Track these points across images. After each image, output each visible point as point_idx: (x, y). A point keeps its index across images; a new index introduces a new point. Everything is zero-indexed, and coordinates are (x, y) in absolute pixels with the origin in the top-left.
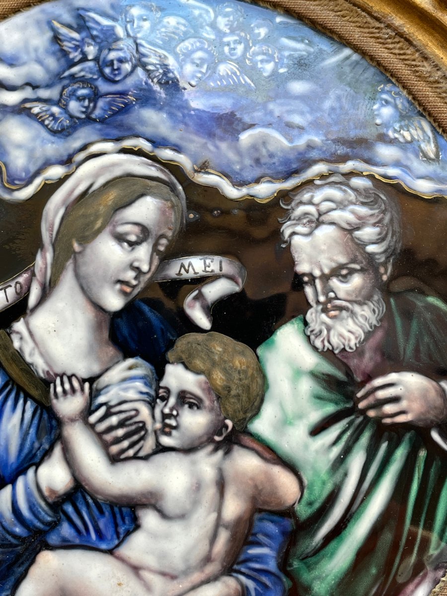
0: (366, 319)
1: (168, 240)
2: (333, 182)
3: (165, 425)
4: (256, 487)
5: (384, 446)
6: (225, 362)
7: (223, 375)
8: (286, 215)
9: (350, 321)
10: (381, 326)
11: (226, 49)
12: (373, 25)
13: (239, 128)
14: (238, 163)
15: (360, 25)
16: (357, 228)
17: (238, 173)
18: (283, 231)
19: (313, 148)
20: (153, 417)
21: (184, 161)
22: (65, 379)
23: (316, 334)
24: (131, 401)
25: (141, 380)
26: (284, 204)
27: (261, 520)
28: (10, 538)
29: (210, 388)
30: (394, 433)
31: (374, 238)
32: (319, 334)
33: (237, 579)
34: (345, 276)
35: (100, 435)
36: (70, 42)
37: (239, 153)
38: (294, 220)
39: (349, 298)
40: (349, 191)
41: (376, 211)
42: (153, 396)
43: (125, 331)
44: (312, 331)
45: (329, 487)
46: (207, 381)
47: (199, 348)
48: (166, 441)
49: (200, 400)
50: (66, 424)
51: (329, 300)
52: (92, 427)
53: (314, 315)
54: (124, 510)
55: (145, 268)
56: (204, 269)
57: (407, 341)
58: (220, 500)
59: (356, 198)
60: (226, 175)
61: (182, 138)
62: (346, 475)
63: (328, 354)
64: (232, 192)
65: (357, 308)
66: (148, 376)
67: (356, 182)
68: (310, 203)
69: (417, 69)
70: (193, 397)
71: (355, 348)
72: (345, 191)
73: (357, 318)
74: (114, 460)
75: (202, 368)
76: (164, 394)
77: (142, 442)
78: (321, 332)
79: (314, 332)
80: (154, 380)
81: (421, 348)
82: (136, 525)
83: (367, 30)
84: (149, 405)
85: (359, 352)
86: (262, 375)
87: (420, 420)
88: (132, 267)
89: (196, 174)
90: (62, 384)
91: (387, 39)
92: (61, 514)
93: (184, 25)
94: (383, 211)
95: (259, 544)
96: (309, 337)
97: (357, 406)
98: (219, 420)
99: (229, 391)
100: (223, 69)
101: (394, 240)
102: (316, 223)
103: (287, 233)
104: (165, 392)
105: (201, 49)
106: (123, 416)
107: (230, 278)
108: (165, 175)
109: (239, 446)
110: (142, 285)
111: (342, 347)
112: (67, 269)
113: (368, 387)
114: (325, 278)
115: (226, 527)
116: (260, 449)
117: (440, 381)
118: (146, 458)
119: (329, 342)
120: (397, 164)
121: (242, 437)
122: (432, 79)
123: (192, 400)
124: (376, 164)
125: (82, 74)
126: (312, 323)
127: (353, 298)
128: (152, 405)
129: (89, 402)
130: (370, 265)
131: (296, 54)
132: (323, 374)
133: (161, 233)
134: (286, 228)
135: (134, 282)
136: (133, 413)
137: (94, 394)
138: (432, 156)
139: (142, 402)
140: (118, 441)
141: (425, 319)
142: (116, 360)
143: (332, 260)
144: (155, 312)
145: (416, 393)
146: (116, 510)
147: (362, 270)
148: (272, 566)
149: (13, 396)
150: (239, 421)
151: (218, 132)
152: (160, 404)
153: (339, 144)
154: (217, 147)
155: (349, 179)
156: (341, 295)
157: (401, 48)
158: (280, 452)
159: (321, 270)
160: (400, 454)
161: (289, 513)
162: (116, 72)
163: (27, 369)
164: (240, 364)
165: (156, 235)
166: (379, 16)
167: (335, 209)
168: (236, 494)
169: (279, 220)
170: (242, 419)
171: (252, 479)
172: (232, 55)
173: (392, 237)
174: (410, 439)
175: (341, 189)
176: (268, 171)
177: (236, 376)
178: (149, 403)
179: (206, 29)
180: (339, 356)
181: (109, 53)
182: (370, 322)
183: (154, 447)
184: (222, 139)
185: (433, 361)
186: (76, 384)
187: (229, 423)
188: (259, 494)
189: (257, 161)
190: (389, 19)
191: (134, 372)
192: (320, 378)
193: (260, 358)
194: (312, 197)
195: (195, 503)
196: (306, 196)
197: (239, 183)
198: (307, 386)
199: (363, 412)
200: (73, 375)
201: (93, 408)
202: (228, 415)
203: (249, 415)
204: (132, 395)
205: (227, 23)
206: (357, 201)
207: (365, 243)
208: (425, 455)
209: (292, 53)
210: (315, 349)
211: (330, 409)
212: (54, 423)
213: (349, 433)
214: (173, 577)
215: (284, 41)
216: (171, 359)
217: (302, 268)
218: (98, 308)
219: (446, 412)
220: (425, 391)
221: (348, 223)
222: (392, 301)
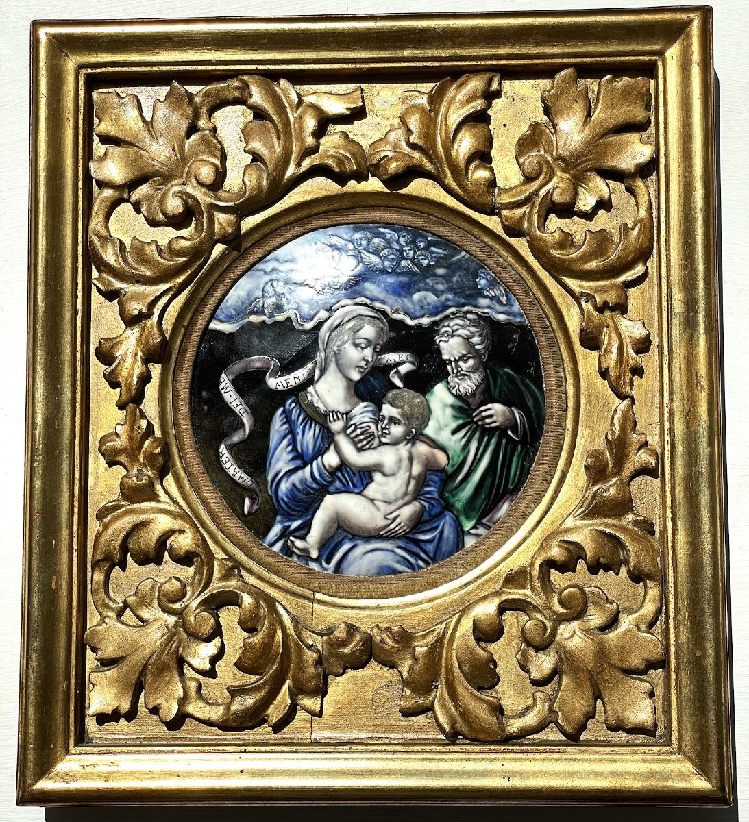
0: (476, 380)
1: (381, 346)
2: (459, 316)
3: (383, 433)
4: (427, 459)
5: (486, 438)
6: (410, 401)
7: (410, 408)
8: (437, 332)
9: (469, 380)
10: (483, 382)
11: (405, 254)
12: (475, 241)
13: (413, 292)
14: (413, 308)
15: (469, 241)
16: (471, 338)
17: (413, 313)
18: (436, 340)
20: (377, 429)
21: (386, 308)
22: (334, 414)
24: (367, 422)
25: (371, 412)
27: (430, 474)
28: (310, 490)
29: (403, 415)
30: (491, 432)
31: (479, 342)
33: (420, 502)
35: (352, 439)
37: (413, 303)
38: (440, 334)
39: (468, 370)
40: (466, 320)
41: (479, 329)
42: (377, 420)
43: (362, 390)
45: (461, 457)
46: (402, 411)
47: (398, 396)
48: (384, 440)
49: (399, 420)
50: (336, 434)
51: (459, 371)
52: (348, 435)
53: (452, 379)
54: (365, 473)
55: (370, 360)
56: (399, 359)
57: (495, 389)
58: (411, 466)
59: (470, 323)
60: (407, 313)
61: (385, 297)
62: (469, 452)
63: (458, 397)
64: (410, 322)
65: (472, 375)
66: (374, 410)
67: (469, 316)
68: (448, 326)
69: (496, 262)
70: (396, 419)
71: (471, 393)
72: (464, 321)
73: (472, 379)
74: (360, 450)
75: (400, 405)
76: (382, 418)
77: (372, 441)
78: (455, 386)
79: (452, 387)
80: (377, 412)
81: (502, 392)
82: (371, 480)
83: (472, 243)
85: (474, 394)
86: (428, 407)
87: (502, 425)
88: (363, 359)
89: (393, 314)
90: (333, 416)
91: (482, 247)
92: (335, 477)
94: (483, 329)
95: (430, 486)
96: (449, 390)
97: (473, 420)
98: (409, 429)
99: (413, 416)
100: (403, 263)
102: (451, 336)
103: (438, 341)
105: (393, 254)
106: (363, 430)
107: (413, 363)
108: (378, 315)
109: (418, 441)
110: (369, 368)
111: (465, 393)
112: (332, 362)
113: (478, 411)
114: (456, 361)
115: (414, 479)
117: (511, 407)
118: (375, 448)
119: (459, 391)
120: (489, 307)
122: (504, 266)
123: (395, 421)
124: (478, 307)
126: (451, 382)
127: (470, 370)
129: (346, 424)
131: (439, 255)
132: (457, 406)
133: (377, 343)
134: (437, 338)
135: (365, 367)
136: (368, 428)
137: (349, 419)
138: (505, 303)
139: (372, 423)
140: (361, 441)
141: (503, 379)
142: (358, 403)
143: (459, 353)
144: (376, 380)
145: (500, 413)
146: (362, 473)
147: (474, 357)
148: (436, 495)
149: (309, 422)
150: (418, 429)
151: (403, 293)
152: (380, 423)
154: (402, 301)
155: (466, 315)
156: (463, 369)
157: (488, 252)
158: (438, 443)
159: (455, 358)
160: (493, 441)
161: (443, 470)
163: (316, 409)
164: (418, 403)
165: (375, 344)
166: (478, 237)
167: (460, 329)
168: (418, 463)
170: (420, 428)
171: (425, 455)
173: (487, 341)
174: (498, 434)
175: (462, 320)
176: (428, 312)
177: (416, 408)
178: (375, 423)
180: (464, 397)
182: (478, 381)
183: (379, 443)
184: (405, 297)
185: (508, 398)
186: (340, 416)
187: (414, 430)
188: (429, 462)
189: (422, 307)
190: (482, 238)
191: (367, 409)
192: (455, 408)
193: (427, 399)
194: (449, 323)
195: (399, 468)
196: (446, 324)
197: (413, 318)
198: (449, 412)
199: (476, 422)
200: (338, 411)
201: (348, 426)
202: (413, 427)
204: (366, 419)
206: (470, 325)
207: (475, 345)
208: (505, 441)
209: (437, 255)
210: (452, 394)
211: (461, 422)
212: (330, 434)
213: (470, 433)
214: (390, 503)
215: (433, 249)
216: (385, 402)
217: (445, 357)
218: (349, 379)
219: (514, 421)
220: (504, 412)
221: (467, 336)
222: (488, 371)
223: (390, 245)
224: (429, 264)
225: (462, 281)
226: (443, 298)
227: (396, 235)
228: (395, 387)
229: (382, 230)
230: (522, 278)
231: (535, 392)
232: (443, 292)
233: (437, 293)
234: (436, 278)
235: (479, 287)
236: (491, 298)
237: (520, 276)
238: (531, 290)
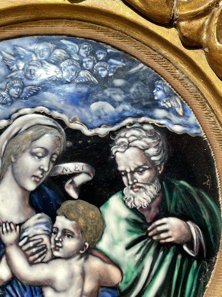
0: (152, 192)
1: (57, 156)
2: (135, 127)
3: (56, 246)
4: (100, 275)
5: (161, 254)
6: (85, 214)
7: (84, 221)
8: (113, 142)
9: (144, 193)
10: (159, 195)
12: (152, 53)
13: (91, 102)
14: (90, 118)
15: (146, 53)
16: (147, 148)
17: (90, 123)
18: (112, 150)
19: (126, 111)
20: (50, 242)
21: (64, 117)
22: (7, 224)
23: (128, 200)
24: (40, 235)
25: (45, 224)
26: (112, 137)
27: (103, 291)
29: (78, 227)
30: (166, 247)
31: (155, 153)
32: (129, 200)
34: (141, 172)
35: (24, 252)
36: (10, 61)
37: (90, 113)
38: (117, 145)
39: (144, 182)
40: (143, 131)
41: (155, 141)
42: (50, 232)
43: (37, 200)
44: (126, 199)
45: (135, 274)
46: (76, 224)
47: (73, 208)
48: (56, 254)
49: (73, 233)
50: (8, 246)
51: (134, 183)
52: (21, 247)
53: (127, 191)
54: (36, 288)
55: (46, 169)
56: (74, 169)
57: (171, 202)
58: (83, 282)
59: (146, 134)
60: (84, 123)
61: (63, 107)
62: (143, 268)
63: (134, 210)
64: (87, 132)
65: (147, 187)
66: (48, 222)
67: (146, 127)
68: (125, 137)
69: (173, 73)
70: (70, 232)
71: (146, 206)
72: (140, 131)
73: (147, 192)
74: (32, 263)
75: (74, 217)
76: (56, 231)
77: (45, 255)
78: (130, 199)
79: (127, 199)
80: (51, 224)
81: (178, 206)
83: (150, 56)
84: (48, 236)
85: (149, 208)
86: (103, 220)
87: (178, 240)
88: (40, 169)
89: (70, 124)
90: (6, 227)
91: (159, 60)
92: (6, 291)
93: (64, 53)
94: (159, 140)
96: (124, 202)
97: (148, 235)
98: (82, 243)
99: (87, 229)
101: (164, 154)
102: (128, 146)
103: (114, 151)
104: (56, 230)
105: (73, 64)
106: (35, 242)
107: (88, 174)
108: (56, 124)
109: (92, 255)
110: (44, 178)
111: (141, 206)
112: (8, 170)
113: (153, 225)
114: (132, 173)
115: (86, 295)
116: (102, 257)
117: (187, 221)
118: (47, 262)
119: (134, 204)
120: (165, 118)
121: (93, 251)
122: (180, 78)
123: (69, 234)
124: (155, 118)
125: (16, 76)
126: (126, 194)
127: (145, 182)
128: (50, 236)
129: (19, 235)
130: (153, 166)
131: (117, 67)
132: (132, 219)
133: (54, 152)
134: (113, 149)
135: (41, 176)
136: (40, 240)
137: (22, 231)
138: (181, 114)
139: (45, 235)
140: (33, 254)
141: (179, 192)
142: (32, 215)
143: (135, 164)
144: (51, 191)
145: (176, 228)
146: (33, 288)
147: (149, 169)
150: (92, 243)
151: (81, 103)
152: (53, 236)
153: (138, 109)
154: (80, 111)
155: (142, 125)
156: (139, 181)
157: (165, 64)
158: (111, 258)
159: (130, 169)
160: (169, 257)
161: (116, 288)
162: (33, 75)
164: (92, 215)
165: (51, 153)
166: (155, 49)
167: (137, 140)
168: (90, 279)
169: (110, 145)
170: (93, 242)
171: (98, 271)
172: (87, 67)
173: (163, 153)
174: (174, 250)
175: (139, 130)
176: (104, 122)
177: (90, 221)
178: (49, 236)
179: (75, 55)
180: (139, 210)
181: (28, 67)
182: (154, 193)
183: (51, 257)
184: (83, 107)
185: (184, 212)
186: (13, 227)
187: (87, 244)
188: (102, 279)
189: (99, 117)
190: (160, 50)
191: (41, 220)
192: (130, 221)
193: (102, 212)
194: (125, 134)
195: (71, 284)
196: (122, 134)
197: (90, 128)
198: (124, 225)
199: (151, 237)
200: (11, 222)
201: (21, 238)
202: (87, 240)
203: (97, 240)
204: (39, 231)
205: (85, 52)
206: (146, 136)
207: (150, 156)
208: (181, 257)
209: (115, 66)
210: (128, 207)
211: (135, 236)
212: (2, 246)
213: (144, 248)
215: (112, 61)
216: (59, 213)
217: (121, 168)
218: (24, 189)
219: (190, 236)
220: (181, 226)
221: (143, 147)
222: (164, 183)
223: (70, 56)
224: (107, 76)
225: (139, 92)
226: (120, 109)
227: (77, 46)
228: (69, 197)
229: (64, 42)
230: (199, 90)
231: (211, 206)
232: (120, 103)
233: (114, 104)
234: (114, 89)
235: (156, 98)
236: (168, 110)
237: (197, 88)
238: (207, 102)
